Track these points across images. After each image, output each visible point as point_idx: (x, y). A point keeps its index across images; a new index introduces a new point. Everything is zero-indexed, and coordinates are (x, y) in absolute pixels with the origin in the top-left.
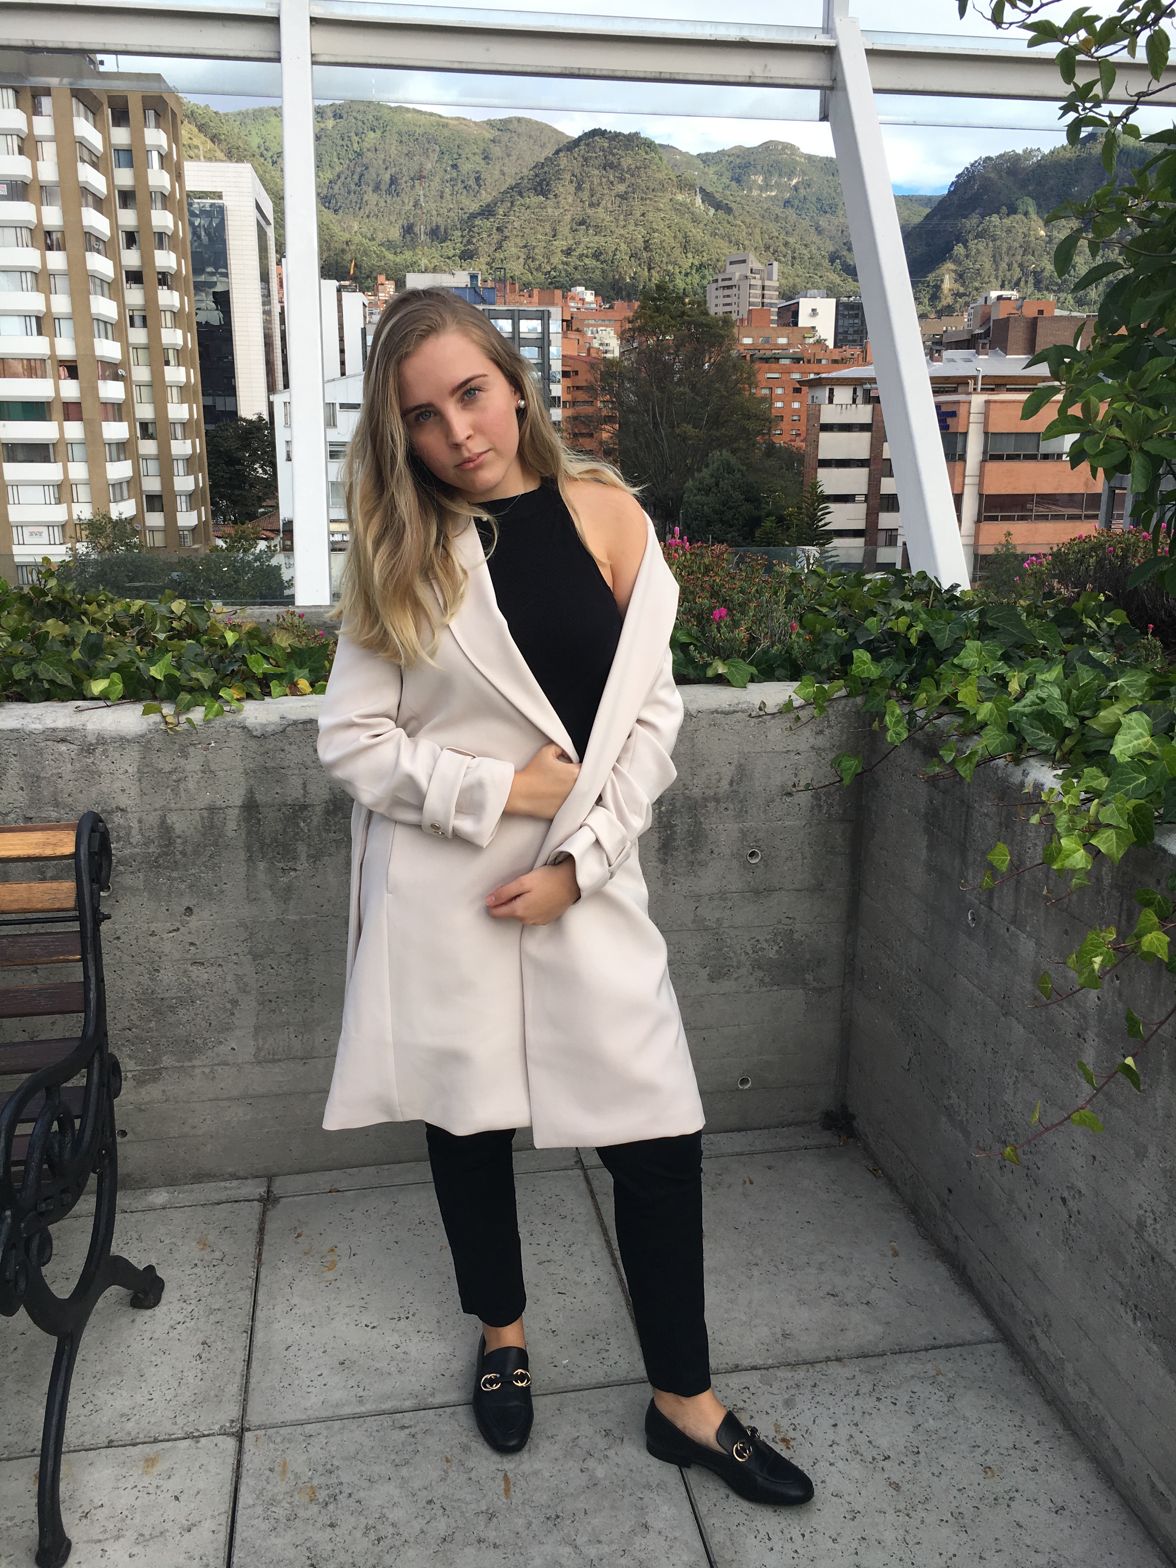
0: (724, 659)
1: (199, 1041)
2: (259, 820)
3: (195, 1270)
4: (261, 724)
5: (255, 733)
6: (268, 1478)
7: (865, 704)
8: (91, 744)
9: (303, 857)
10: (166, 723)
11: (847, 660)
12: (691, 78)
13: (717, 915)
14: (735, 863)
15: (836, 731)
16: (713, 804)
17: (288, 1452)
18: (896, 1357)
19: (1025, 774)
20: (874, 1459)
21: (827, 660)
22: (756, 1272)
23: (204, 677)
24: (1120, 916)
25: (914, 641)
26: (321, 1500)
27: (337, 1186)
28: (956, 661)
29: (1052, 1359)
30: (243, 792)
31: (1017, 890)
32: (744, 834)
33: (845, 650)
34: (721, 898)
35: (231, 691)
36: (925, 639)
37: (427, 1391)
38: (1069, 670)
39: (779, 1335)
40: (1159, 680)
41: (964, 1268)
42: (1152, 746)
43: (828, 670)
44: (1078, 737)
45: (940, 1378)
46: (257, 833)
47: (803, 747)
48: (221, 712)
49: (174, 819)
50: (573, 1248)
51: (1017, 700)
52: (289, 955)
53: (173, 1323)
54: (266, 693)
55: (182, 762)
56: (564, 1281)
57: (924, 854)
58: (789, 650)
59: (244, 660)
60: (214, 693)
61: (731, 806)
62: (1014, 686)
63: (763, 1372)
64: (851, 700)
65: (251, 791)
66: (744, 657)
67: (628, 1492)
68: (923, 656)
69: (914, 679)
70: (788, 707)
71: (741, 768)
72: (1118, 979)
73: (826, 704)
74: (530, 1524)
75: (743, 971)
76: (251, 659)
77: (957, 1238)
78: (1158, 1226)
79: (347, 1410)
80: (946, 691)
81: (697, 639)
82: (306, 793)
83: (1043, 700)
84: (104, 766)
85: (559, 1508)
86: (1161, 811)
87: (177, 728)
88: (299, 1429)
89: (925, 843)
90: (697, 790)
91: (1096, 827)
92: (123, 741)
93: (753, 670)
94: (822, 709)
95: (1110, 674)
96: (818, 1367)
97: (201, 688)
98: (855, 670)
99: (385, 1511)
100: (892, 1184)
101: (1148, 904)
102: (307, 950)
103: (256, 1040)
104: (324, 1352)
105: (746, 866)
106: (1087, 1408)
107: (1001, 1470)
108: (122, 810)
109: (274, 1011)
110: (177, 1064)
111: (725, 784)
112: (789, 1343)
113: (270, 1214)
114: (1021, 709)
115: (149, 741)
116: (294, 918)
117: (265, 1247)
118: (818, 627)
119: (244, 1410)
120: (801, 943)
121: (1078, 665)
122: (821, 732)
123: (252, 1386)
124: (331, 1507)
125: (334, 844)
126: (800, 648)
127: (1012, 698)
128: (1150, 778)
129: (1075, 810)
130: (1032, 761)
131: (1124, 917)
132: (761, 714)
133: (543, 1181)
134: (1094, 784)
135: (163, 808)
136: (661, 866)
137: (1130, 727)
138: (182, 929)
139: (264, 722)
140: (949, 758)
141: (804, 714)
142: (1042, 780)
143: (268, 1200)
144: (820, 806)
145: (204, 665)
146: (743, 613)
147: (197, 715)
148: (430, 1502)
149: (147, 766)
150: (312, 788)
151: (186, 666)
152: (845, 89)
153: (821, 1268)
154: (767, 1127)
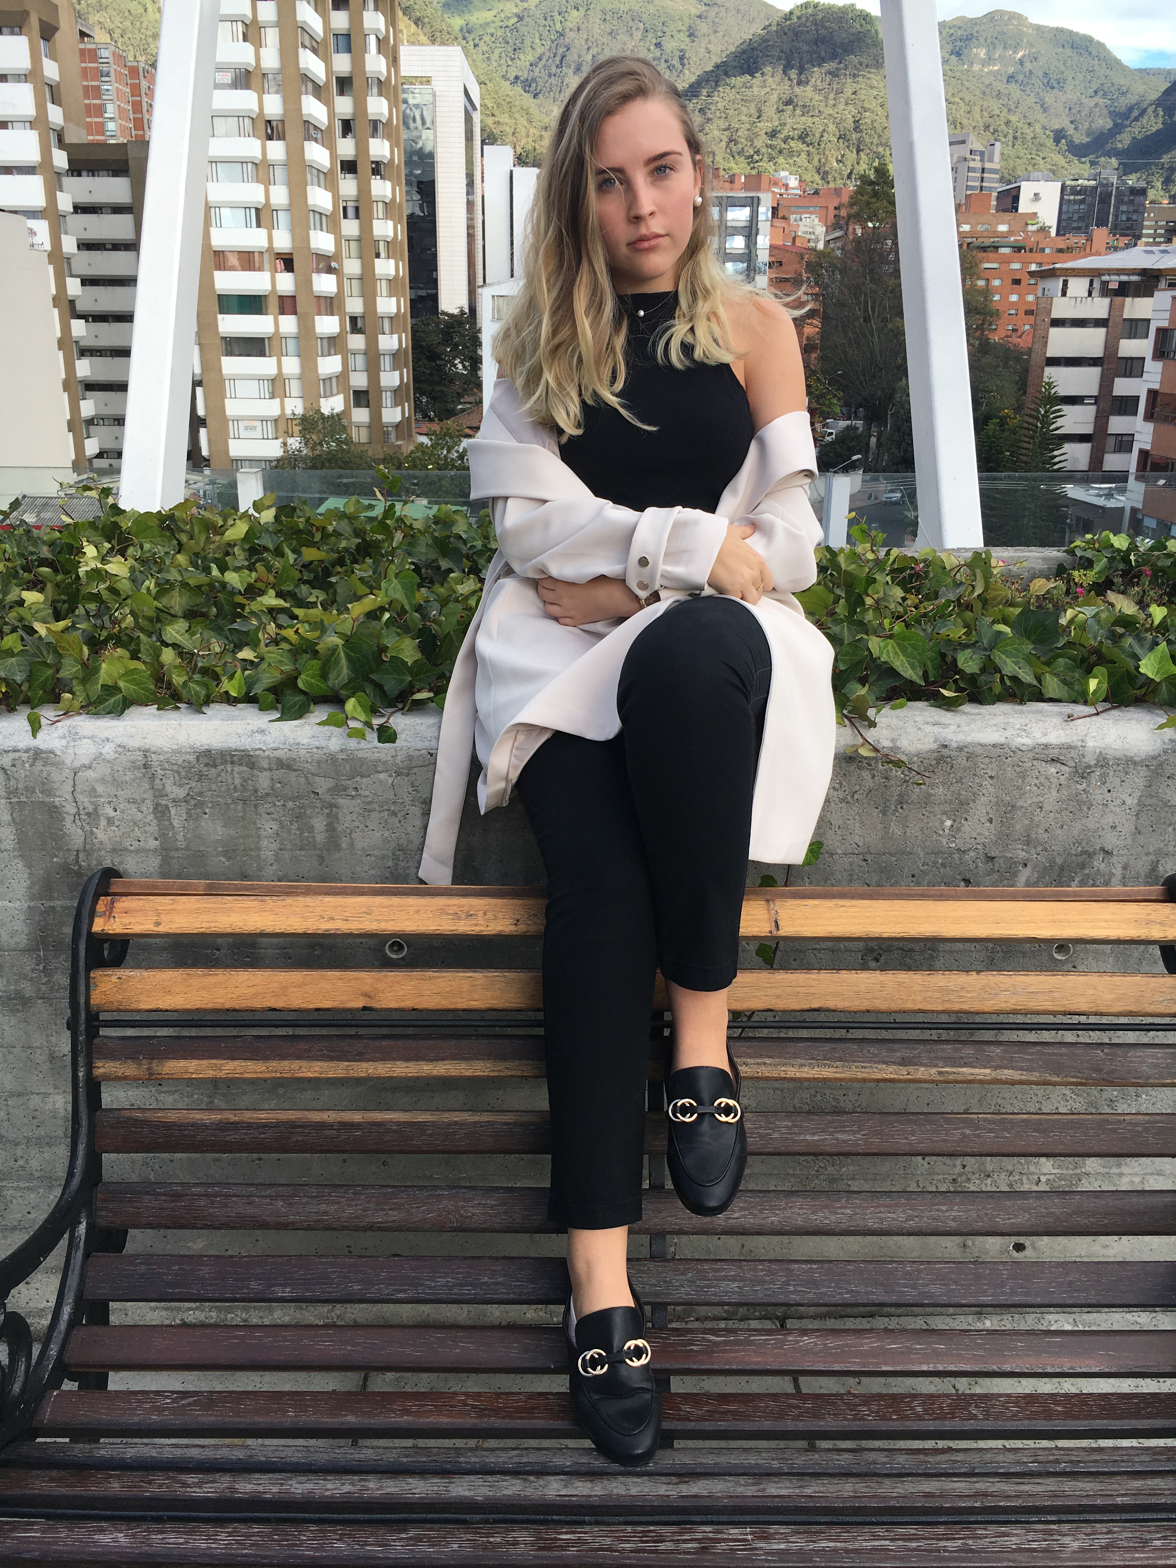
8: (1089, 767)
84: (1098, 794)
92: (1128, 763)
108: (1107, 852)
115: (1160, 765)
149: (1151, 796)
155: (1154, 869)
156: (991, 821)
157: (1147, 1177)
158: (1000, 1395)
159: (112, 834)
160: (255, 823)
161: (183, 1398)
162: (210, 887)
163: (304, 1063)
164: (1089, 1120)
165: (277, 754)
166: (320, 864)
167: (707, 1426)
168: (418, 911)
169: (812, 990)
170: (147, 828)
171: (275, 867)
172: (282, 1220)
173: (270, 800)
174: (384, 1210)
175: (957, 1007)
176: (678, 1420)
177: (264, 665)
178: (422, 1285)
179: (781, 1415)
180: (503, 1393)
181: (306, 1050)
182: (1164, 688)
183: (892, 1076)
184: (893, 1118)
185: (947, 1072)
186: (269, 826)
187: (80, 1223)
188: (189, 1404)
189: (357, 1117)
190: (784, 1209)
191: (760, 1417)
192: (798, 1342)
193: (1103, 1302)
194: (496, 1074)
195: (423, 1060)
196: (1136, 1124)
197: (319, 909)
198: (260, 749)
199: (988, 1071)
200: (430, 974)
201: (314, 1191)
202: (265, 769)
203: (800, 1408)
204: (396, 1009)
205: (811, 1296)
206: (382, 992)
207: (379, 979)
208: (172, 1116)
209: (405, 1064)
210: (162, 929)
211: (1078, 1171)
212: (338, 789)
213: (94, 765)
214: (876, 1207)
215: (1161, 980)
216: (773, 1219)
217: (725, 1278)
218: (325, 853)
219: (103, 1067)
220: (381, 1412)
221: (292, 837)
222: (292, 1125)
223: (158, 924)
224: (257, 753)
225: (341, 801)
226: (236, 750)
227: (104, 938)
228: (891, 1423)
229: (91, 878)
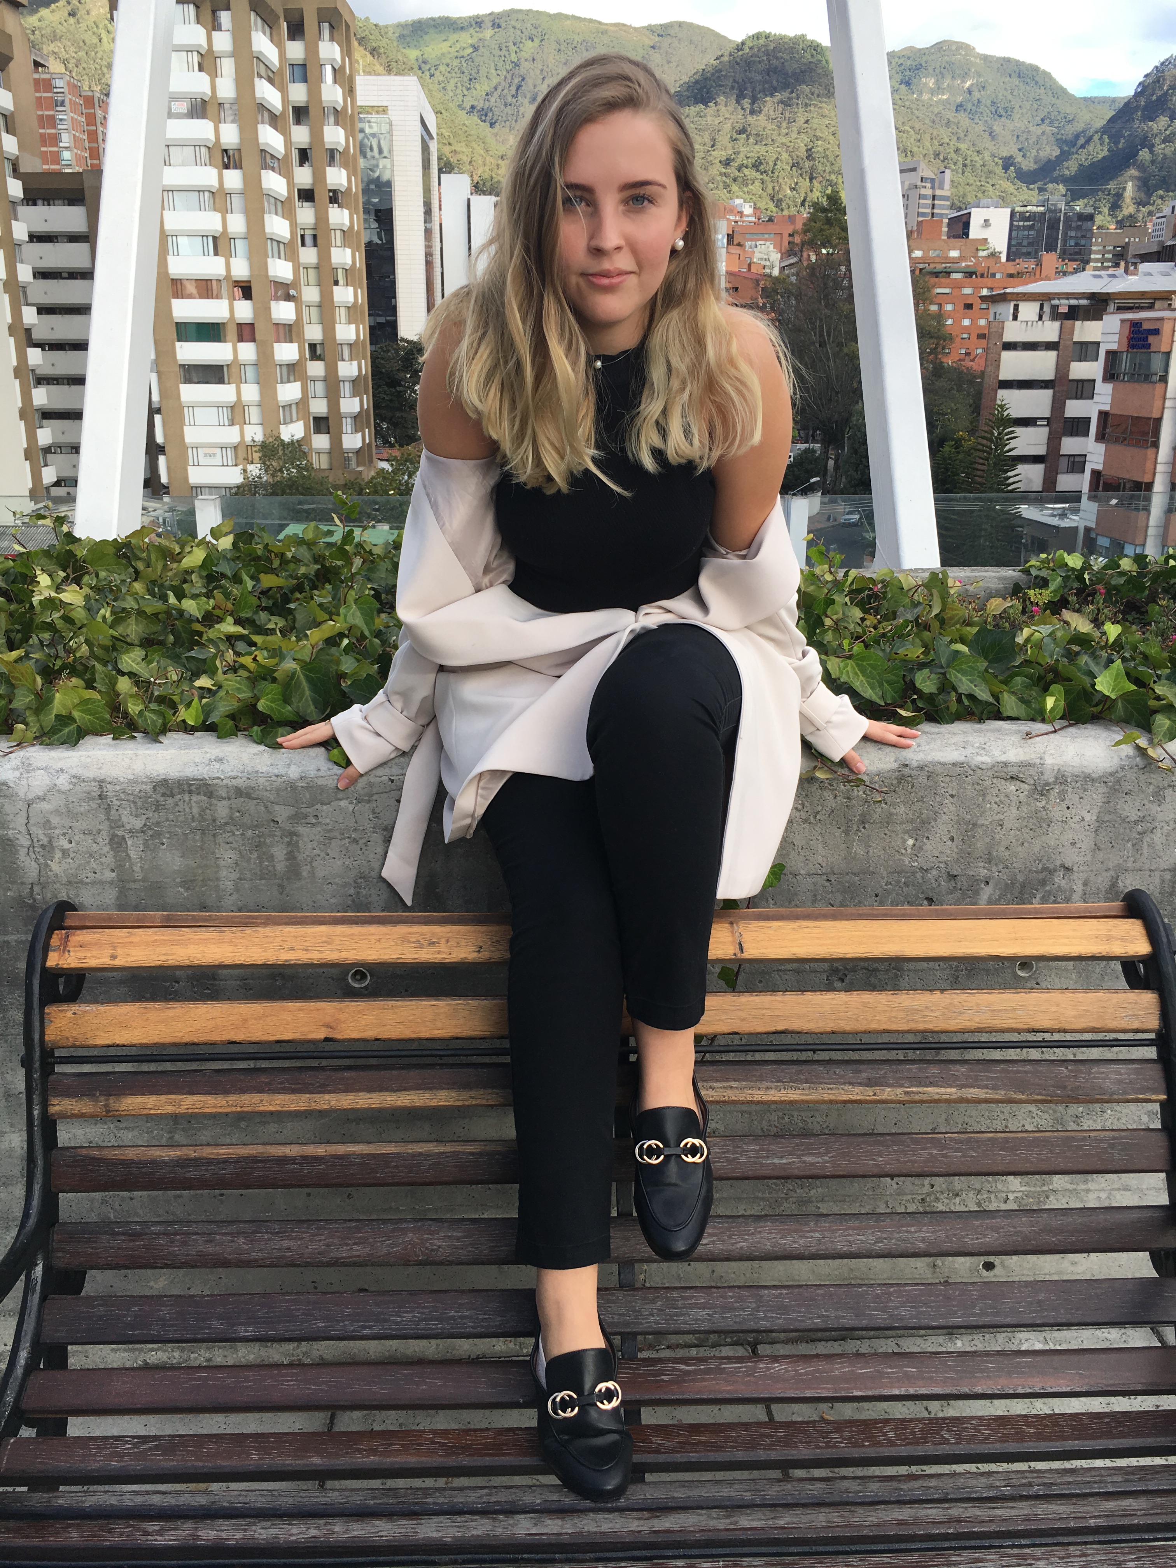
8: (1048, 784)
55: (1155, 808)
84: (1057, 812)
92: (1087, 780)
108: (1067, 869)
115: (1118, 781)
149: (1110, 813)
155: (1114, 885)
156: (952, 839)
157: (1114, 1193)
158: (972, 1418)
159: (67, 866)
160: (213, 853)
161: (144, 1443)
162: (168, 918)
163: (265, 1097)
164: (1055, 1137)
165: (235, 782)
166: (281, 894)
167: (679, 1458)
168: (379, 940)
169: (777, 1012)
170: (104, 860)
171: (234, 897)
172: (244, 1257)
173: (228, 828)
174: (347, 1245)
175: (921, 1027)
176: (649, 1452)
177: (222, 693)
178: (386, 1320)
179: (753, 1445)
180: (470, 1430)
181: (267, 1084)
182: (1120, 705)
183: (859, 1097)
184: (861, 1139)
185: (913, 1092)
186: (227, 856)
187: (37, 1265)
188: (150, 1449)
189: (320, 1150)
190: (753, 1234)
191: (731, 1447)
192: (768, 1369)
193: (1073, 1321)
194: (460, 1103)
195: (387, 1090)
196: (1101, 1141)
197: (278, 940)
198: (218, 778)
199: (954, 1090)
200: (392, 1003)
201: (277, 1227)
202: (224, 799)
203: (772, 1436)
204: (358, 1040)
205: (780, 1322)
206: (344, 1022)
207: (341, 1009)
208: (130, 1154)
209: (368, 1096)
210: (118, 962)
211: (1045, 1188)
212: (298, 817)
213: (49, 796)
214: (844, 1230)
215: (1121, 996)
216: (742, 1244)
217: (696, 1306)
218: (285, 883)
219: (58, 1105)
220: (347, 1453)
221: (252, 866)
222: (254, 1160)
223: (114, 957)
224: (215, 781)
225: (301, 829)
226: (194, 780)
227: (59, 973)
228: (864, 1450)
229: (45, 911)
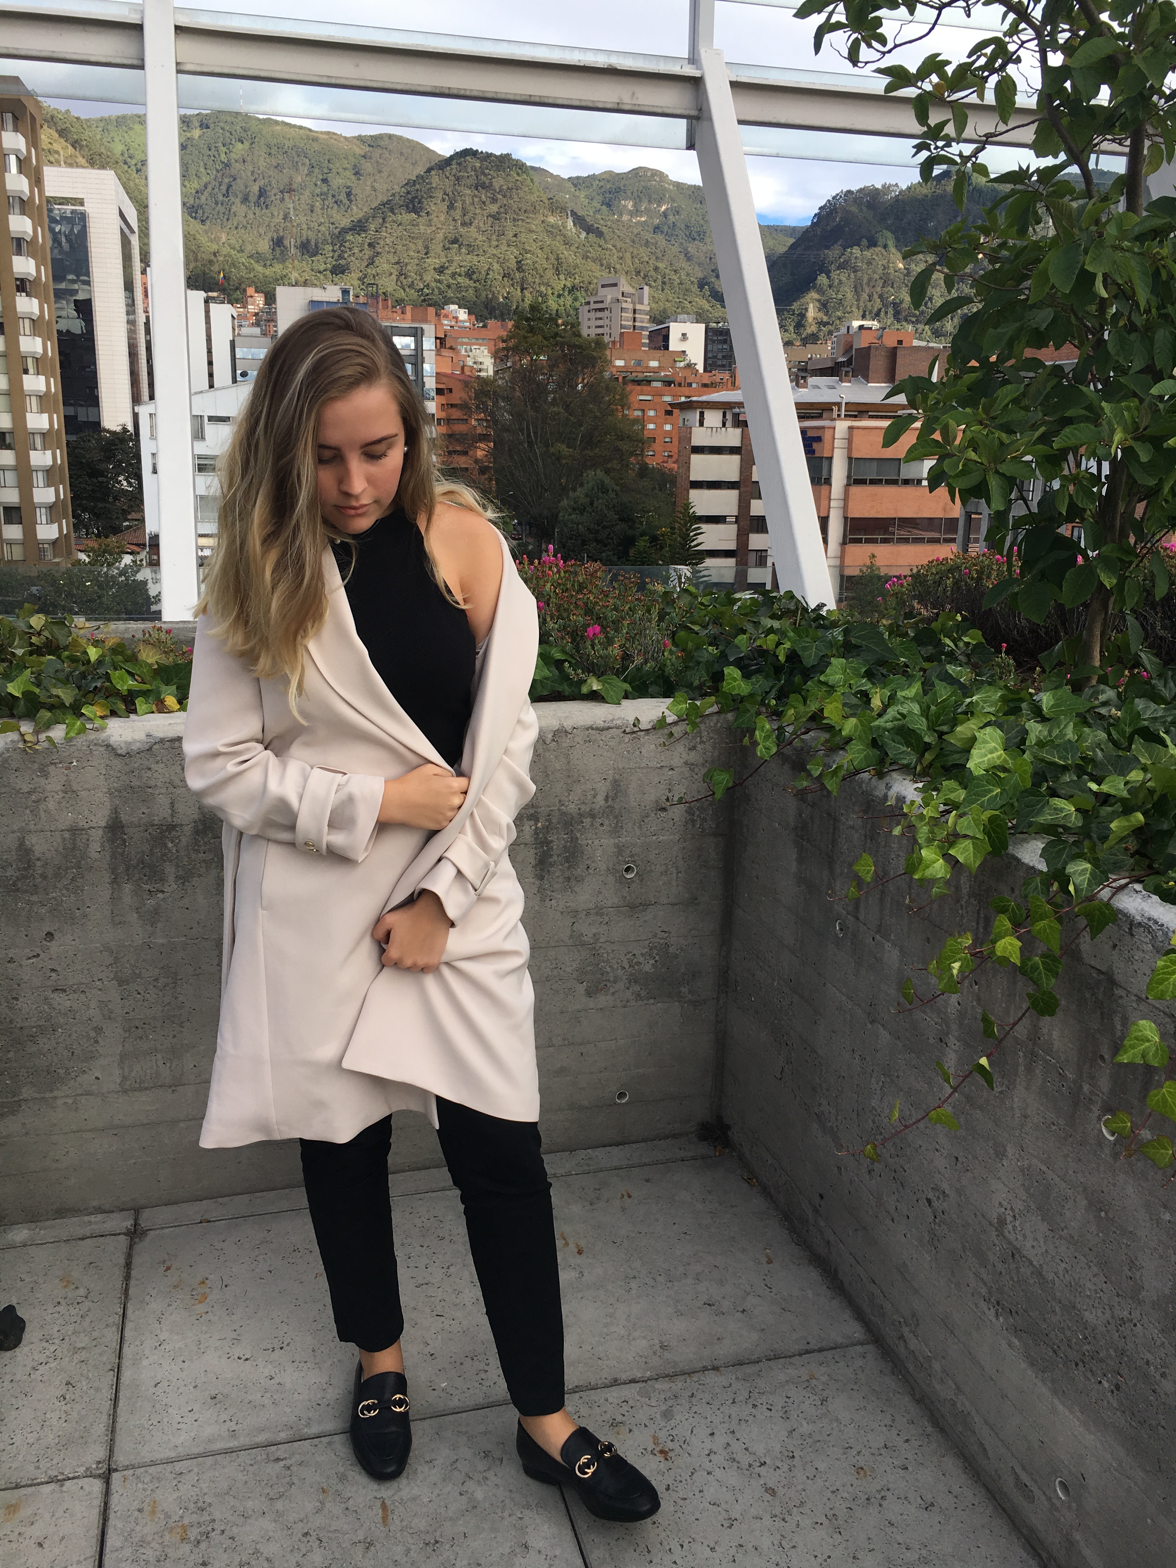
0: (599, 676)
1: (62, 1071)
2: (124, 841)
3: (58, 1309)
4: (126, 742)
5: (119, 752)
6: (136, 1519)
7: (736, 720)
9: (171, 878)
10: (25, 741)
11: (718, 677)
12: (560, 102)
13: (594, 931)
14: (611, 879)
15: (708, 746)
16: (589, 820)
17: (158, 1491)
18: (771, 1363)
19: (888, 787)
20: (750, 1465)
21: (699, 677)
22: (634, 1285)
23: (66, 695)
24: (978, 924)
25: (782, 658)
26: (192, 1539)
27: (207, 1217)
28: (822, 678)
29: (921, 1359)
30: (107, 812)
31: (882, 900)
32: (620, 849)
33: (716, 667)
34: (597, 914)
35: (94, 708)
36: (793, 656)
37: (303, 1422)
38: (927, 687)
39: (657, 1347)
40: (1011, 696)
41: (836, 1270)
42: (1005, 760)
43: (701, 686)
44: (937, 751)
45: (814, 1382)
46: (122, 854)
47: (677, 762)
48: (83, 730)
49: (34, 841)
50: (452, 1269)
51: (880, 715)
52: (156, 980)
53: (35, 1364)
54: (131, 710)
55: (42, 781)
56: (443, 1303)
57: (794, 867)
58: (662, 668)
59: (107, 677)
60: (76, 710)
61: (606, 822)
62: (876, 702)
63: (642, 1385)
64: (723, 716)
65: (115, 811)
66: (618, 674)
67: (506, 1514)
68: (791, 673)
69: (782, 696)
70: (661, 724)
71: (616, 784)
72: (976, 983)
73: (698, 720)
74: (408, 1551)
75: (620, 985)
76: (115, 675)
77: (828, 1243)
78: (1017, 1223)
79: (219, 1446)
80: (813, 707)
81: (572, 656)
82: (174, 813)
83: (904, 716)
85: (438, 1533)
86: (1014, 822)
87: (37, 747)
88: (169, 1467)
89: (795, 856)
90: (573, 806)
91: (954, 837)
93: (627, 686)
94: (694, 725)
95: (966, 691)
96: (695, 1377)
97: (62, 705)
98: (726, 686)
99: (258, 1546)
100: (766, 1192)
101: (1003, 910)
102: (176, 974)
103: (122, 1068)
104: (195, 1387)
105: (621, 880)
106: (954, 1404)
107: (873, 1470)
109: (141, 1038)
110: (38, 1096)
111: (600, 800)
112: (667, 1355)
113: (138, 1248)
114: (883, 724)
116: (160, 941)
117: (133, 1282)
118: (690, 644)
119: (111, 1451)
120: (676, 956)
121: (937, 682)
122: (694, 748)
123: (118, 1426)
124: (203, 1545)
125: (203, 865)
126: (673, 665)
127: (875, 714)
128: (1003, 790)
129: (935, 822)
130: (894, 775)
131: (982, 924)
132: (635, 730)
133: (421, 1202)
134: (952, 796)
135: (22, 829)
136: (538, 882)
137: (985, 742)
138: (42, 955)
139: (129, 739)
140: (816, 773)
141: (677, 730)
142: (904, 793)
143: (135, 1234)
144: (693, 821)
145: (66, 681)
146: (617, 630)
147: (58, 733)
148: (306, 1534)
150: (180, 807)
151: (46, 682)
152: (710, 119)
153: (698, 1279)
154: (645, 1140)
